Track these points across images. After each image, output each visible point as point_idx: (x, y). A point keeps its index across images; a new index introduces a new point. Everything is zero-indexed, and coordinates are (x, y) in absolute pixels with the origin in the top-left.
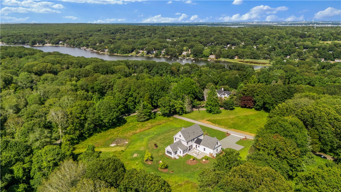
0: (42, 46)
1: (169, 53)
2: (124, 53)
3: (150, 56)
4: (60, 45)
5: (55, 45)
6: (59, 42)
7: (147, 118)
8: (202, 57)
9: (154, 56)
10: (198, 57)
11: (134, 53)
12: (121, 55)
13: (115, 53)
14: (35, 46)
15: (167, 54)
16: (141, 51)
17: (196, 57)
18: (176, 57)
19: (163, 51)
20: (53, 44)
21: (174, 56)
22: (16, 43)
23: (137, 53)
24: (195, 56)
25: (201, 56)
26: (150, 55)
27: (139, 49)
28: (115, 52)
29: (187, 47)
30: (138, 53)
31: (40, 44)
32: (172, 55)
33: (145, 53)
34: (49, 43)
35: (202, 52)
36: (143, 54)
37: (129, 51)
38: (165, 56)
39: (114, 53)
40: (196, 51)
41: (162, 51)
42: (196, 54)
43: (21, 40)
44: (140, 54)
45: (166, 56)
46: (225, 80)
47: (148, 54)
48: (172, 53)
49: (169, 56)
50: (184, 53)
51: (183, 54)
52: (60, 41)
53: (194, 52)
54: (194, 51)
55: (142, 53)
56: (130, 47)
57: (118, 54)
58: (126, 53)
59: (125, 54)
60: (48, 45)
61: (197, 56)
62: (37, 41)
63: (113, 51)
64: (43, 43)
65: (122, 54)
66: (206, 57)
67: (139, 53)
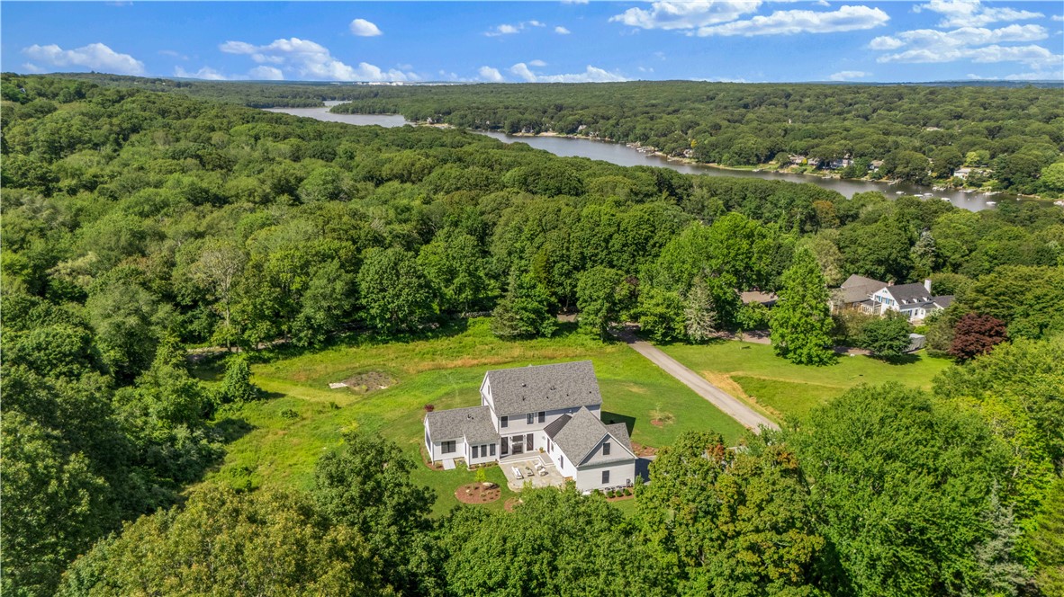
0: (534, 137)
1: (900, 169)
2: (739, 163)
3: (825, 175)
4: (579, 136)
5: (565, 135)
6: (577, 128)
7: (524, 328)
8: (1035, 191)
9: (838, 176)
10: (1017, 190)
11: (773, 164)
12: (730, 168)
13: (714, 162)
14: (516, 136)
15: (889, 172)
16: (799, 160)
17: (1006, 188)
18: (923, 185)
19: (877, 164)
20: (561, 131)
21: (917, 182)
22: (477, 128)
23: (784, 164)
24: (1005, 183)
25: (1028, 187)
26: (827, 172)
27: (796, 152)
28: (712, 160)
29: (982, 152)
30: (787, 163)
31: (529, 132)
32: (908, 176)
33: (812, 165)
34: (554, 130)
35: (1036, 170)
36: (804, 168)
37: (757, 155)
38: (881, 177)
39: (709, 162)
40: (1011, 166)
41: (875, 163)
42: (1010, 176)
43: (489, 120)
44: (793, 169)
45: (884, 180)
46: (986, 258)
47: (819, 168)
48: (908, 169)
49: (897, 181)
50: (962, 173)
51: (955, 174)
52: (580, 123)
53: (1004, 168)
54: (1004, 166)
55: (801, 165)
56: (763, 144)
57: (721, 166)
58: (748, 163)
59: (742, 166)
60: (550, 134)
61: (1011, 183)
62: (522, 123)
63: (707, 154)
64: (537, 129)
65: (732, 165)
66: (1052, 189)
67: (791, 163)
